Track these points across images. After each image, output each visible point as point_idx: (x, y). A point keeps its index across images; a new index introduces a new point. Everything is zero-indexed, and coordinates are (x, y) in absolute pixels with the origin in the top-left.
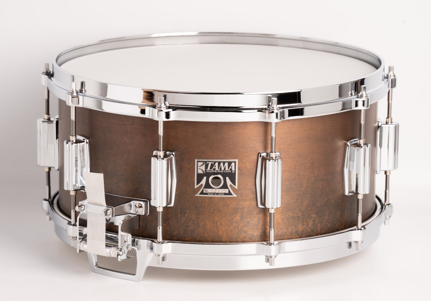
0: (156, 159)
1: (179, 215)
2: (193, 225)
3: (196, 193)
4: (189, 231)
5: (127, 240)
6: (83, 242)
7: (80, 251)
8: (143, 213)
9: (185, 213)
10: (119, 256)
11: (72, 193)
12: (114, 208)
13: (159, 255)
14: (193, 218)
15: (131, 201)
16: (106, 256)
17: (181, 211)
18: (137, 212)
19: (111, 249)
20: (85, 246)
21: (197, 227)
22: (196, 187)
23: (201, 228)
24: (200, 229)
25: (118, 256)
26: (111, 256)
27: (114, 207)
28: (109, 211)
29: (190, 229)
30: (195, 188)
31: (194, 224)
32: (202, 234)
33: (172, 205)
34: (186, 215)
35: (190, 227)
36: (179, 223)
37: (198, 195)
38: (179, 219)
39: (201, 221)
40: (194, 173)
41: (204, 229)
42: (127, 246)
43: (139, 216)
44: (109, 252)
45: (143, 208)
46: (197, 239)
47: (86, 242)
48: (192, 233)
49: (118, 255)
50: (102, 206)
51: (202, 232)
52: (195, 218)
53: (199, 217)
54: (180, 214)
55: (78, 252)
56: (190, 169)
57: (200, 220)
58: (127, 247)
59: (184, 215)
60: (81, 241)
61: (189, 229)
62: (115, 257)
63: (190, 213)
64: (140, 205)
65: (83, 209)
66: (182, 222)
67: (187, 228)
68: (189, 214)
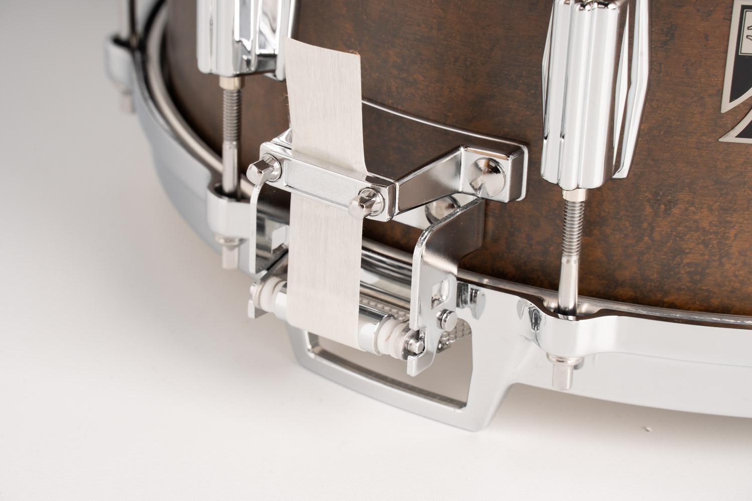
0: (578, 6)
1: (648, 210)
2: (701, 247)
3: (726, 132)
4: (682, 272)
5: (441, 296)
6: (273, 281)
7: (259, 312)
8: (505, 197)
9: (670, 204)
10: (410, 358)
11: (230, 84)
12: (397, 184)
13: (561, 360)
14: (705, 224)
15: (457, 148)
16: (359, 348)
17: (657, 194)
18: (480, 188)
19: (379, 330)
20: (281, 299)
21: (717, 258)
22: (727, 105)
23: (733, 262)
24: (728, 266)
25: (405, 357)
26: (379, 352)
27: (398, 180)
28: (378, 199)
29: (688, 264)
30: (724, 110)
31: (706, 246)
32: (737, 285)
33: (623, 173)
34: (676, 211)
35: (691, 256)
36: (646, 239)
37: (731, 137)
38: (645, 225)
39: (736, 235)
40: (726, 52)
41: (745, 263)
42: (439, 313)
43: (487, 202)
44: (373, 336)
45: (505, 177)
46: (715, 302)
47: (285, 286)
48: (698, 277)
49: (407, 353)
50: (349, 170)
51: (736, 276)
52: (711, 223)
53: (732, 222)
54: (652, 206)
55: (251, 314)
56: (706, 37)
57: (732, 232)
58: (440, 320)
59: (667, 211)
60: (264, 279)
61: (685, 261)
62: (393, 355)
63: (693, 204)
64: (493, 165)
65: (276, 173)
66: (656, 236)
67: (678, 259)
68: (687, 210)
